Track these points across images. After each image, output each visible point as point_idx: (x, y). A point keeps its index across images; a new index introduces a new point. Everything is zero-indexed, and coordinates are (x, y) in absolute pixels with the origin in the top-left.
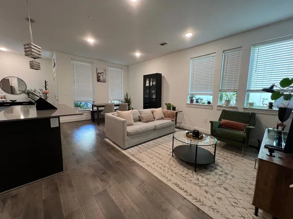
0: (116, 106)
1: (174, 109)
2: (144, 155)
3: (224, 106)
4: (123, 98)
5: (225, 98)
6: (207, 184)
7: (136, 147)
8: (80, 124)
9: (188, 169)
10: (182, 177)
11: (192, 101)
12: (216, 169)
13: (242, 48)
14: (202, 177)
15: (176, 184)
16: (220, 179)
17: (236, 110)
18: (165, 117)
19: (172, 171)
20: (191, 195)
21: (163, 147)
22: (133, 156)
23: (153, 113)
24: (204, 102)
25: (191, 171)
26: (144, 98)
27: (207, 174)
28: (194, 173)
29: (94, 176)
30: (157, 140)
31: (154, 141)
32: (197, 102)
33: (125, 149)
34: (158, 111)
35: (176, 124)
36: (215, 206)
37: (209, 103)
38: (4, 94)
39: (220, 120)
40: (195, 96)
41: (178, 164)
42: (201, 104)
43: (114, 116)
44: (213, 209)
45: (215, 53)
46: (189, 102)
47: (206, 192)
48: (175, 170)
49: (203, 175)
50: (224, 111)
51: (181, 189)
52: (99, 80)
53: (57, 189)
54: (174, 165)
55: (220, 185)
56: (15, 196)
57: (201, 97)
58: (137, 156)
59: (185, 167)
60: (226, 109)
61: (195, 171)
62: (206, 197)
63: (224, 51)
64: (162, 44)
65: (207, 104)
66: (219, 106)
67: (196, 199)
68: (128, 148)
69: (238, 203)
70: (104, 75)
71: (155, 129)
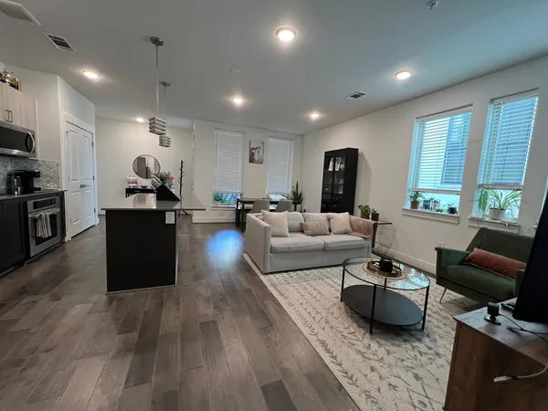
0: (272, 203)
1: (375, 217)
2: (291, 289)
3: (487, 219)
4: (289, 191)
5: (491, 202)
6: (382, 359)
7: (285, 274)
8: (217, 227)
9: (359, 326)
10: (339, 336)
11: (415, 204)
12: (419, 340)
13: (538, 91)
14: (380, 345)
15: (323, 343)
16: (416, 359)
17: (515, 232)
18: (353, 230)
19: (326, 323)
20: (340, 365)
21: (331, 283)
22: (274, 285)
23: (329, 220)
24: (440, 208)
25: (362, 331)
26: (324, 193)
27: (393, 345)
28: (368, 335)
29: (208, 300)
30: (328, 269)
31: (321, 270)
32: (426, 207)
33: (266, 274)
34: (342, 218)
35: (373, 246)
36: (374, 393)
37: (452, 210)
38: (136, 177)
39: (470, 248)
40: (423, 194)
41: (344, 315)
42: (434, 212)
43: (257, 219)
44: (369, 397)
45: (471, 105)
46: (408, 206)
47: (373, 369)
48: (335, 323)
49: (383, 342)
50: (483, 232)
51: (328, 351)
52: (252, 160)
53: (162, 303)
54: (336, 315)
55: (408, 369)
56: (121, 299)
57: (436, 197)
58: (279, 287)
59: (356, 322)
60: (490, 228)
61: (371, 333)
62: (366, 376)
63: (492, 100)
64: (356, 96)
65: (447, 213)
66: (473, 219)
67: (346, 373)
68: (272, 273)
69: (428, 405)
70: (261, 153)
71: (325, 249)
